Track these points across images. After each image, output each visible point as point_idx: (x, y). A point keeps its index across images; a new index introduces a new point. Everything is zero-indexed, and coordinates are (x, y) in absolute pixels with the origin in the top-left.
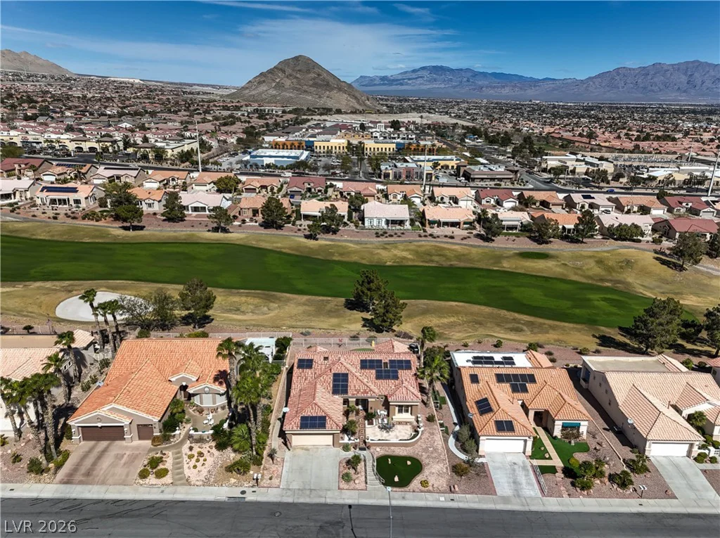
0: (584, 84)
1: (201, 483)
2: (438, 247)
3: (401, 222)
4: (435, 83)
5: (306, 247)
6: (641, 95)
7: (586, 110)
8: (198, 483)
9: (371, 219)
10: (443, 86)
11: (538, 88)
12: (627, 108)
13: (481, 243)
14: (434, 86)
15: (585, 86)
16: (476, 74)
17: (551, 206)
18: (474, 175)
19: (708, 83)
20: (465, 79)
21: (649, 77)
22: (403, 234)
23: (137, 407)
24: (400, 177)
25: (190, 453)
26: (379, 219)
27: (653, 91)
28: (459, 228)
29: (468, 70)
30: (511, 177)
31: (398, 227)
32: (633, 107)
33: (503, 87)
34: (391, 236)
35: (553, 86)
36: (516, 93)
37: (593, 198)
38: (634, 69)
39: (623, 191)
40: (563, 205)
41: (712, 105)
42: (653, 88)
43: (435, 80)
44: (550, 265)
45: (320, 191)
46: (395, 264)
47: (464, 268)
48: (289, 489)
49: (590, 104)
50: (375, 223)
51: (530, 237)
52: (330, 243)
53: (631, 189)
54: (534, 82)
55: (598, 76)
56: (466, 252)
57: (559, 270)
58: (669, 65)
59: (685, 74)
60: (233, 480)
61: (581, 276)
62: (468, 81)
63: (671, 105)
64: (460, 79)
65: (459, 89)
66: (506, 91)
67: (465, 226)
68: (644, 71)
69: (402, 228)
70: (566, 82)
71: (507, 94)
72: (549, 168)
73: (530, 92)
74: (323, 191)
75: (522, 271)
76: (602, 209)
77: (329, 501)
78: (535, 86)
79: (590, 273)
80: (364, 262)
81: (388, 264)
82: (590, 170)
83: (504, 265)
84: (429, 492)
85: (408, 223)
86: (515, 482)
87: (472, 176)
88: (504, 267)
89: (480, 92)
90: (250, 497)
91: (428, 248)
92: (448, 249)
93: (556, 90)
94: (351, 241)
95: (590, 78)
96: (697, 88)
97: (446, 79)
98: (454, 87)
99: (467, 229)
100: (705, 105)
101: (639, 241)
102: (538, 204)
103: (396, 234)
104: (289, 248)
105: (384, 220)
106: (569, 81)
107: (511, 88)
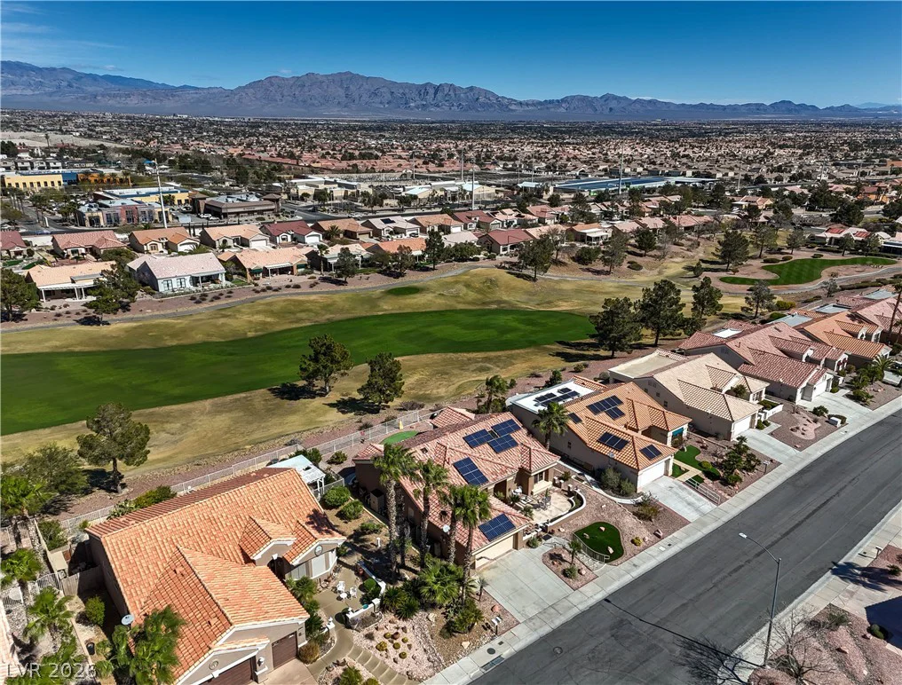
0: (235, 95)
1: (431, 670)
2: (295, 301)
3: (211, 279)
4: (13, 87)
5: (104, 337)
6: (303, 110)
7: (252, 127)
8: (427, 674)
9: (168, 280)
10: (29, 92)
11: (177, 98)
12: (296, 124)
13: (333, 287)
14: (14, 92)
15: (237, 97)
16: (80, 77)
17: (358, 237)
18: (227, 208)
19: (365, 98)
20: (64, 84)
21: (306, 89)
22: (231, 292)
23: (265, 615)
24: (118, 220)
25: (374, 644)
26: (181, 279)
27: (313, 105)
28: (292, 274)
29: (65, 70)
30: (273, 207)
31: (212, 286)
32: (302, 124)
33: (128, 96)
34: (217, 298)
35: (197, 96)
36: (149, 104)
37: (393, 222)
38: (287, 79)
39: (396, 213)
40: (369, 233)
41: (375, 121)
42: (313, 101)
43: (13, 83)
44: (430, 298)
45: (18, 253)
46: (259, 333)
47: (348, 320)
48: (531, 619)
49: (252, 120)
50: (175, 284)
51: (380, 272)
52: (135, 324)
53: (403, 210)
54: (170, 91)
55: (251, 85)
56: (330, 301)
57: (441, 301)
58: (323, 76)
59: (341, 86)
60: (466, 644)
61: (464, 303)
62: (70, 85)
63: (339, 121)
64: (56, 83)
65: (57, 98)
66: (133, 102)
67: (300, 270)
68: (299, 82)
69: (218, 286)
70: (211, 91)
71: (134, 105)
72: (300, 194)
73: (169, 104)
74: (25, 253)
75: (409, 310)
76: (408, 233)
77: (582, 607)
78: (173, 96)
79: (470, 299)
80: (214, 339)
81: (250, 334)
82: (349, 193)
83: (385, 307)
84: (645, 548)
85: (222, 278)
86: (689, 504)
87: (223, 211)
88: (386, 310)
89: (95, 102)
90: (505, 652)
91: (282, 304)
92: (308, 302)
93: (203, 101)
94: (165, 316)
95: (240, 87)
96: (356, 102)
97: (32, 82)
98: (51, 94)
99: (303, 274)
100: (369, 122)
101: (477, 259)
102: (341, 235)
103: (221, 294)
104: (81, 344)
105: (188, 278)
106: (216, 91)
107: (140, 97)
